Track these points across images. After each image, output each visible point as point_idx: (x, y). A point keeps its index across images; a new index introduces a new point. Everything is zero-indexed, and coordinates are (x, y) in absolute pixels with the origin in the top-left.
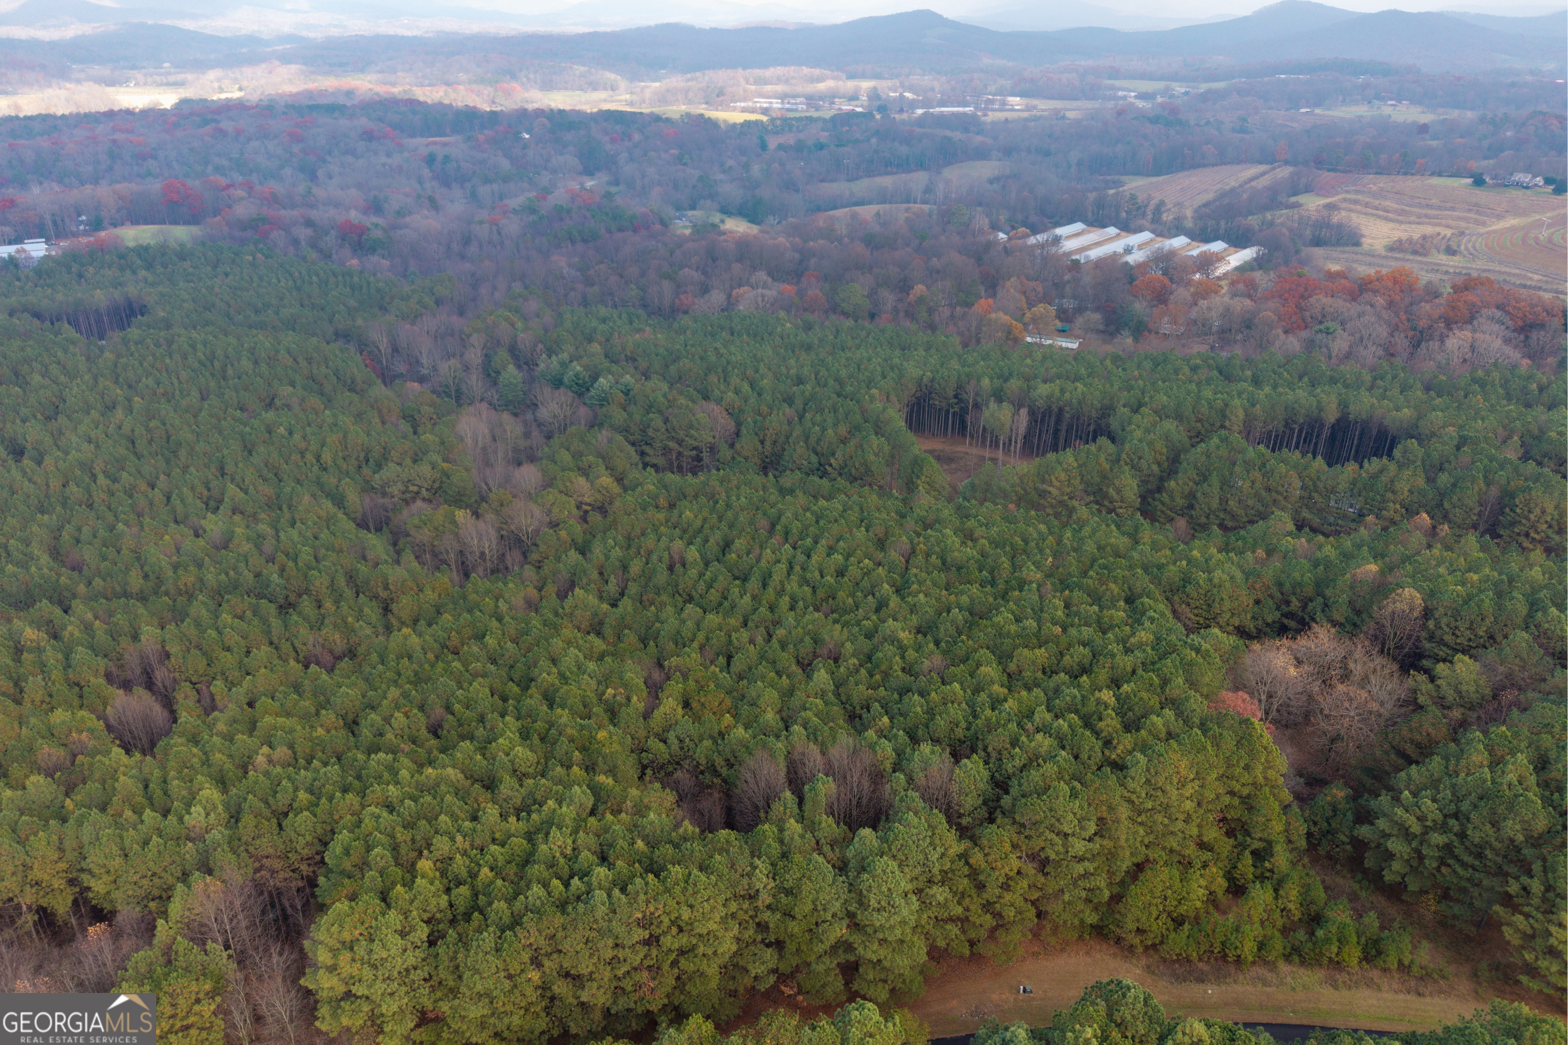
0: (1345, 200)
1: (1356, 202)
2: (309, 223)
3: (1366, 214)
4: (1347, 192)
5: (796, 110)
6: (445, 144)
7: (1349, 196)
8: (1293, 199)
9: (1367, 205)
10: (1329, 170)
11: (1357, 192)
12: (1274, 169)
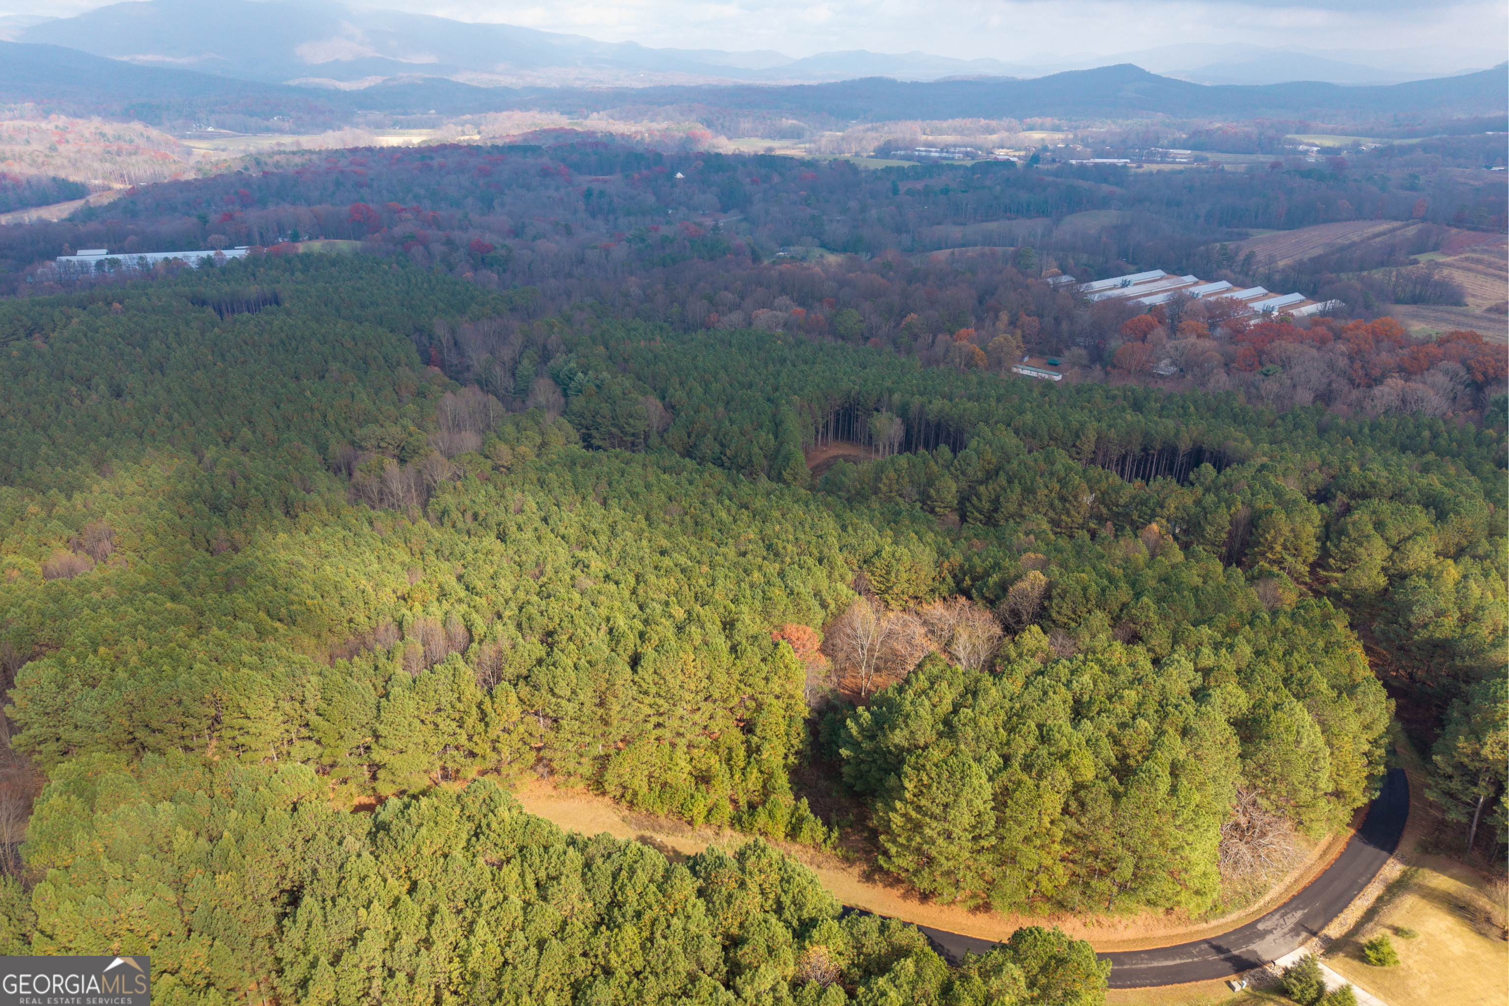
0: (1467, 259)
1: (1478, 261)
2: (449, 242)
3: (1485, 274)
4: (1474, 251)
5: (953, 159)
6: (605, 182)
7: (1473, 255)
8: (1413, 257)
9: (1490, 265)
10: (1469, 229)
11: (1484, 251)
12: (1408, 225)
